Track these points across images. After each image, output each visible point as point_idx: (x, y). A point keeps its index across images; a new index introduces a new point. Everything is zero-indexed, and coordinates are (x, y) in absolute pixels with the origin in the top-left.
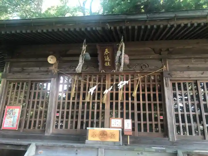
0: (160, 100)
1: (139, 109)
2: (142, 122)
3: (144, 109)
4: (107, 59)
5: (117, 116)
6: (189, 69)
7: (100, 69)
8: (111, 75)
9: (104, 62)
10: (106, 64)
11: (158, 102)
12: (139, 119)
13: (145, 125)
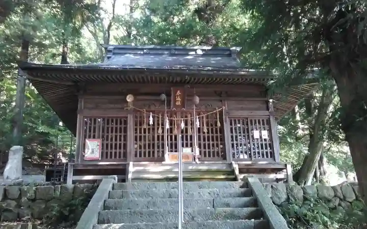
0: (220, 133)
1: (204, 140)
2: (207, 150)
3: (208, 140)
4: (179, 99)
5: (187, 146)
6: (242, 109)
7: (172, 107)
8: (181, 113)
9: (175, 101)
10: (177, 104)
11: (219, 134)
12: (205, 148)
13: (209, 152)
